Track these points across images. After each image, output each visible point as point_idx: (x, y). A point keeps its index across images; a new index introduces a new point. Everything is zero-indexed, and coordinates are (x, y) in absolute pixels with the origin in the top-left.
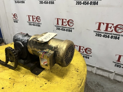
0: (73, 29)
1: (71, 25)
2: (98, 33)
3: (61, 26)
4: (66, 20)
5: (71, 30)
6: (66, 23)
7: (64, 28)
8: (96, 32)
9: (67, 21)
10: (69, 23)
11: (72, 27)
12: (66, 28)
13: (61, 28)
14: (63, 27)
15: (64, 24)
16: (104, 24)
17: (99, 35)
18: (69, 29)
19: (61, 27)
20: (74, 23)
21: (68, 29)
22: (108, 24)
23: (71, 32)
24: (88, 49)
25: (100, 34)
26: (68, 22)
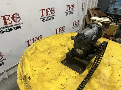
0: (22, 23)
1: (18, 20)
2: (43, 19)
3: (5, 26)
4: (9, 15)
5: (20, 26)
6: (11, 20)
7: (10, 28)
8: (41, 19)
9: (11, 16)
10: (15, 19)
11: (20, 22)
12: (13, 26)
13: (4, 30)
14: (7, 27)
15: (8, 22)
16: (44, 10)
17: (44, 21)
18: (17, 26)
19: (4, 28)
20: (20, 16)
21: (15, 26)
22: (47, 9)
23: (20, 28)
24: (40, 37)
25: (44, 19)
26: (13, 17)
